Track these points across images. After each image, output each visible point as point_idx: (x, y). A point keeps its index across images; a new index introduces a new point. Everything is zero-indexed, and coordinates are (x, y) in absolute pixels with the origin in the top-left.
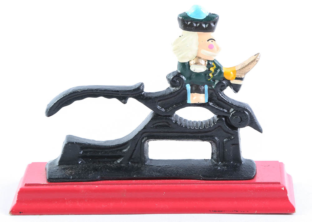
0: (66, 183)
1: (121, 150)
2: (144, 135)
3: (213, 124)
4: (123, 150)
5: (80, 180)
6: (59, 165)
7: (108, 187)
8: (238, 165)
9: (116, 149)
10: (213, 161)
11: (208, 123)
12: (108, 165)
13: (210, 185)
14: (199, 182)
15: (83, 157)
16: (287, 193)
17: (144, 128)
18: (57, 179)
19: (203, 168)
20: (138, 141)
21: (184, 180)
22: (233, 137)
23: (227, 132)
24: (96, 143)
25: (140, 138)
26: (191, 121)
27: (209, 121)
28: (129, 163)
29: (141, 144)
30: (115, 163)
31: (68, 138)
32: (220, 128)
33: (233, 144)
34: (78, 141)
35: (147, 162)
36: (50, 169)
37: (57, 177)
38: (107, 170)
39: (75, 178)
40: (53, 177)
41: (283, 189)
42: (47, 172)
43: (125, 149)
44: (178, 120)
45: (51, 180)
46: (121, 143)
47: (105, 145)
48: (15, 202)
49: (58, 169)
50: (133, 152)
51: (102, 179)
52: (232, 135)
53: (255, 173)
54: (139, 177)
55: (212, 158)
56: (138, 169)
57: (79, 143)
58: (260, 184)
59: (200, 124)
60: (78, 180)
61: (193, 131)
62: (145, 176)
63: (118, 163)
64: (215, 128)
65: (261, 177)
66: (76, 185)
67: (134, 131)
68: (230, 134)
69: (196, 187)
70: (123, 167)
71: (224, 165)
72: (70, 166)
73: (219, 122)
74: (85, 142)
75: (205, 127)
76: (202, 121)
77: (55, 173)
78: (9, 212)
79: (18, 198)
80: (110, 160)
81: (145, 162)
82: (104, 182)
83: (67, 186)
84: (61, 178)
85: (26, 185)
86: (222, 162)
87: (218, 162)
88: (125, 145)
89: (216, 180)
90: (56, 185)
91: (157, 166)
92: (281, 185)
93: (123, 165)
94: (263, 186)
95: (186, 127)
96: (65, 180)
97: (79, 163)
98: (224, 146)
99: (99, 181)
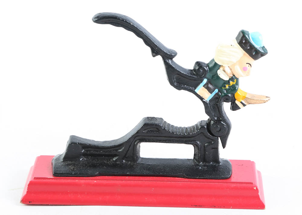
0: (69, 177)
1: (117, 150)
2: (137, 138)
3: (196, 131)
4: (118, 150)
5: (81, 175)
6: (63, 161)
7: (105, 182)
8: (217, 165)
9: (113, 149)
10: (195, 161)
11: (192, 130)
12: (105, 162)
13: (192, 183)
14: (183, 180)
15: (84, 155)
16: (258, 192)
17: (137, 133)
18: (61, 174)
19: (187, 167)
20: (132, 143)
21: (170, 178)
22: (213, 142)
23: (209, 138)
24: (96, 144)
25: (133, 140)
26: (177, 127)
27: (193, 128)
28: (123, 161)
29: (134, 146)
30: (111, 160)
31: (72, 138)
32: (202, 134)
33: (213, 148)
34: (80, 142)
35: (139, 161)
36: (55, 165)
37: (61, 172)
38: (105, 167)
39: (76, 174)
40: (58, 172)
41: (255, 188)
42: (53, 167)
43: (120, 149)
44: (166, 126)
45: (57, 175)
46: (117, 144)
47: (104, 146)
48: (25, 193)
49: (62, 165)
50: (127, 152)
51: (100, 175)
52: (213, 140)
53: (231, 173)
54: (131, 174)
55: (194, 158)
56: (131, 167)
57: (81, 143)
58: (235, 184)
59: (185, 130)
60: (79, 175)
61: (179, 136)
62: (137, 174)
63: (114, 161)
64: (198, 134)
65: (236, 177)
66: (78, 180)
67: (128, 134)
68: (211, 139)
69: (180, 185)
70: (118, 164)
71: (205, 166)
72: (73, 162)
73: (201, 129)
74: (86, 142)
75: (189, 133)
76: (186, 127)
77: (60, 169)
78: (20, 201)
79: (28, 189)
80: (107, 158)
81: (137, 160)
82: (102, 177)
83: (70, 180)
84: (65, 174)
85: (35, 178)
86: (203, 162)
87: (199, 162)
88: (120, 146)
89: (198, 179)
90: (61, 179)
91: (147, 165)
92: (254, 185)
93: (118, 163)
94: (238, 185)
95: (173, 133)
96: (69, 175)
97: (81, 160)
98: (205, 150)
99: (97, 176)
